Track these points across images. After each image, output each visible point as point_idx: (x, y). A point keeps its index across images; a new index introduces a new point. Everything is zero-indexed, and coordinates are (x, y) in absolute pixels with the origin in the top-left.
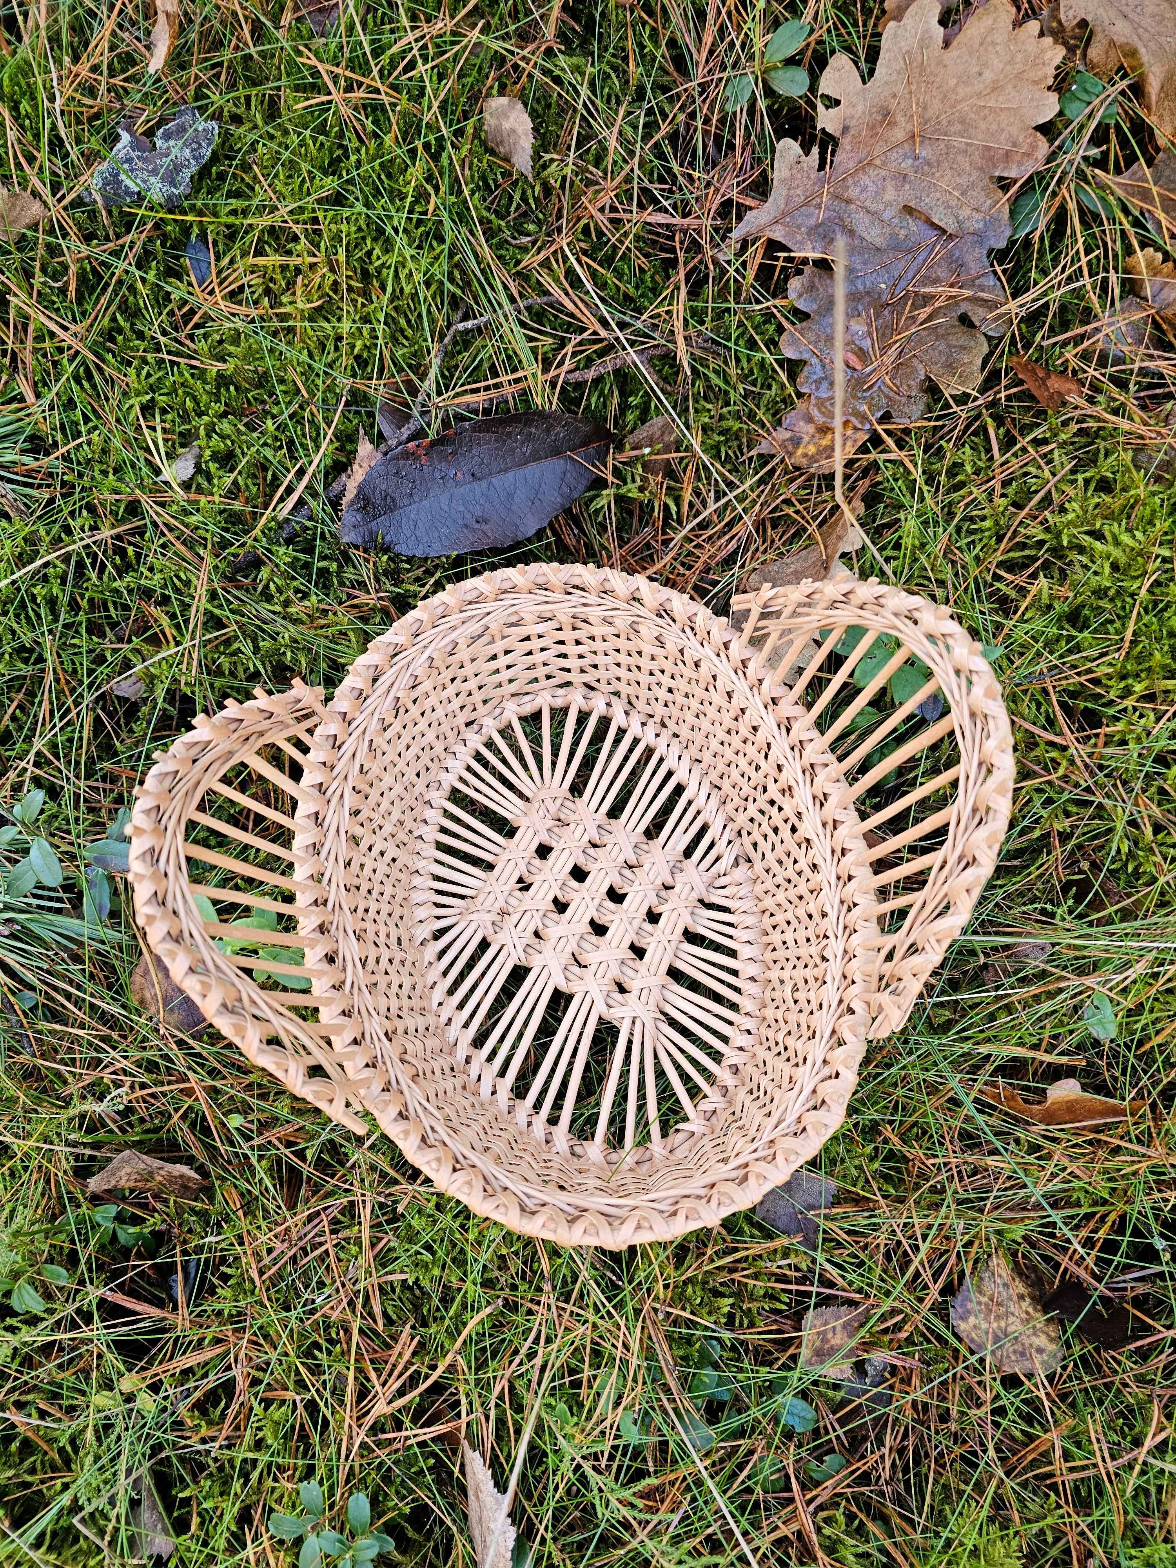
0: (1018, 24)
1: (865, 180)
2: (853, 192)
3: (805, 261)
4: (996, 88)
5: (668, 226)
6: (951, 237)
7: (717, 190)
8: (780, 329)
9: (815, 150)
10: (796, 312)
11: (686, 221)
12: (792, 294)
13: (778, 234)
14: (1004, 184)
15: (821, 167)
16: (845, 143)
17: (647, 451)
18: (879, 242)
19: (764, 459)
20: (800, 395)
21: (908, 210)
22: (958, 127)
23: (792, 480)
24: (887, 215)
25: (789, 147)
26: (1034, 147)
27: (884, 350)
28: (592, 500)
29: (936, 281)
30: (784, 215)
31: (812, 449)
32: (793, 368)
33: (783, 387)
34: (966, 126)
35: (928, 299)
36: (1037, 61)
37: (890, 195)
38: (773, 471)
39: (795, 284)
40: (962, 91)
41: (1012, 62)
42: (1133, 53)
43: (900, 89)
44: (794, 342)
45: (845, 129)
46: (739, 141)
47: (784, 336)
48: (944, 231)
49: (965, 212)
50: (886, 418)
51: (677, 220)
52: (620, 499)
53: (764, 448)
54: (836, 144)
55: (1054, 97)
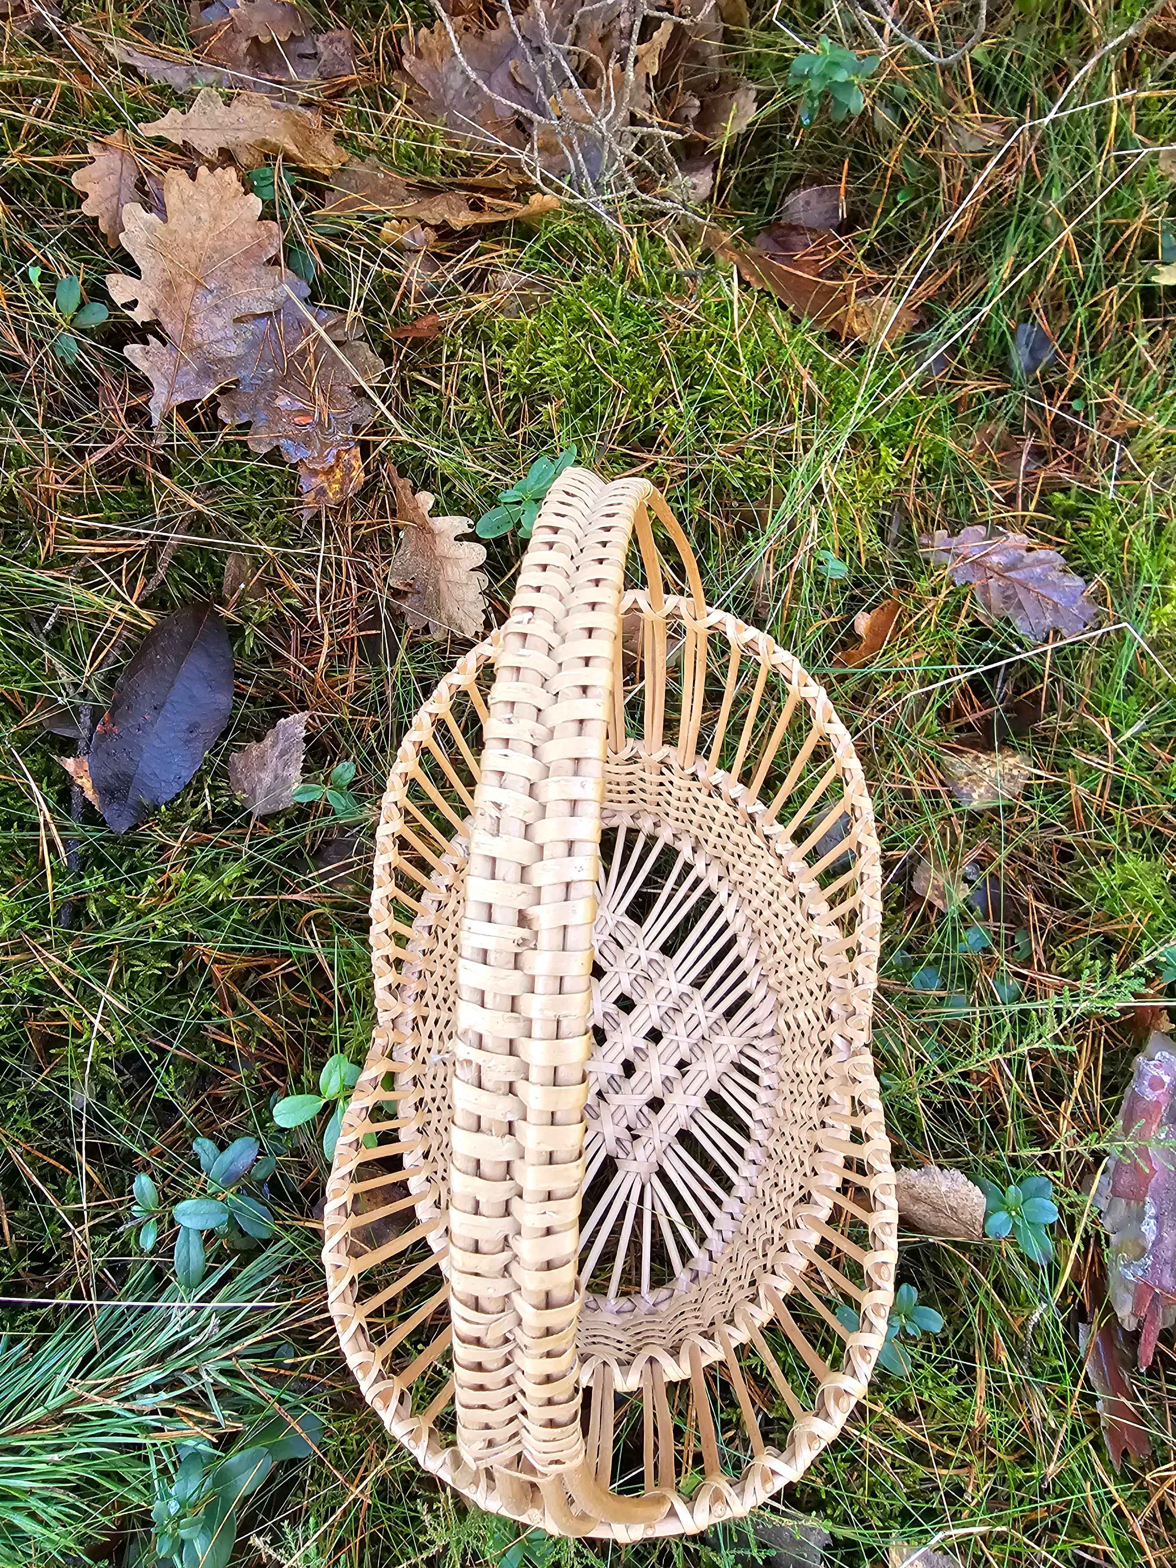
0: (193, 177)
1: (196, 327)
2: (198, 339)
3: (213, 398)
4: (215, 218)
5: (108, 455)
6: (277, 312)
7: (115, 411)
8: (244, 444)
9: (150, 337)
10: (239, 427)
11: (116, 443)
12: (228, 421)
13: (181, 398)
14: (274, 261)
15: (164, 343)
16: (163, 318)
17: (242, 586)
18: (241, 351)
19: (315, 521)
20: (294, 466)
21: (237, 321)
22: (216, 256)
23: (344, 515)
24: (230, 333)
25: (132, 351)
26: (269, 230)
27: (313, 399)
28: (242, 646)
29: (296, 342)
30: (171, 386)
31: (336, 486)
32: (275, 456)
33: (278, 473)
34: (221, 251)
35: (303, 353)
36: (222, 187)
37: (219, 322)
38: (328, 522)
39: (222, 413)
40: (199, 236)
41: (209, 198)
42: (264, 143)
43: (165, 264)
44: (259, 442)
45: (155, 311)
46: (96, 374)
47: (250, 445)
48: (269, 314)
49: (270, 294)
50: (357, 429)
51: (110, 447)
52: (261, 625)
53: (307, 515)
54: (159, 324)
55: (252, 196)
